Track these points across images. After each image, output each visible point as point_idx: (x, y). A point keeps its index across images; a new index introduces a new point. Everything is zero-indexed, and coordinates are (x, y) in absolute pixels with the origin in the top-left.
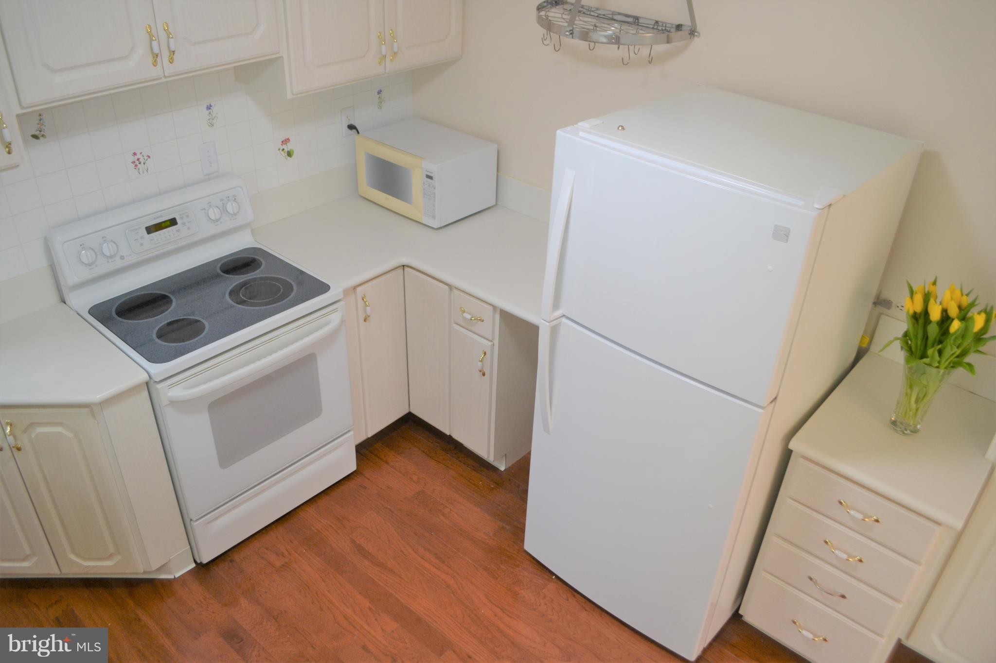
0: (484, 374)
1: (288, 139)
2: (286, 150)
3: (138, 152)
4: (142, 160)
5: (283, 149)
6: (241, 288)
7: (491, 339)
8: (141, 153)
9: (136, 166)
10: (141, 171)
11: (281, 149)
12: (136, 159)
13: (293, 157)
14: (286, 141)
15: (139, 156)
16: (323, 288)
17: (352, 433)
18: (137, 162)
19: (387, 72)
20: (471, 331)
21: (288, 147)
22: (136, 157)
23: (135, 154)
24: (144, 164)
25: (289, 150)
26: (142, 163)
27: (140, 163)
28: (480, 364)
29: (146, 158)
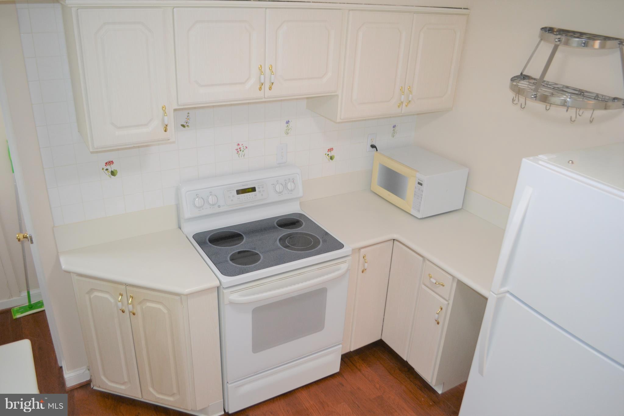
0: (438, 323)
1: (332, 149)
2: (330, 155)
3: (240, 144)
4: (242, 149)
5: (328, 155)
6: (287, 238)
7: (447, 299)
8: (242, 145)
9: (238, 152)
10: (240, 155)
11: (327, 154)
12: (239, 148)
13: (333, 160)
14: (331, 150)
15: (241, 146)
16: (341, 246)
17: (341, 346)
18: (239, 150)
19: (402, 112)
20: (433, 291)
21: (331, 154)
22: (239, 147)
23: (239, 145)
24: (243, 151)
25: (332, 155)
26: (242, 151)
27: (240, 151)
28: (437, 315)
29: (245, 148)
